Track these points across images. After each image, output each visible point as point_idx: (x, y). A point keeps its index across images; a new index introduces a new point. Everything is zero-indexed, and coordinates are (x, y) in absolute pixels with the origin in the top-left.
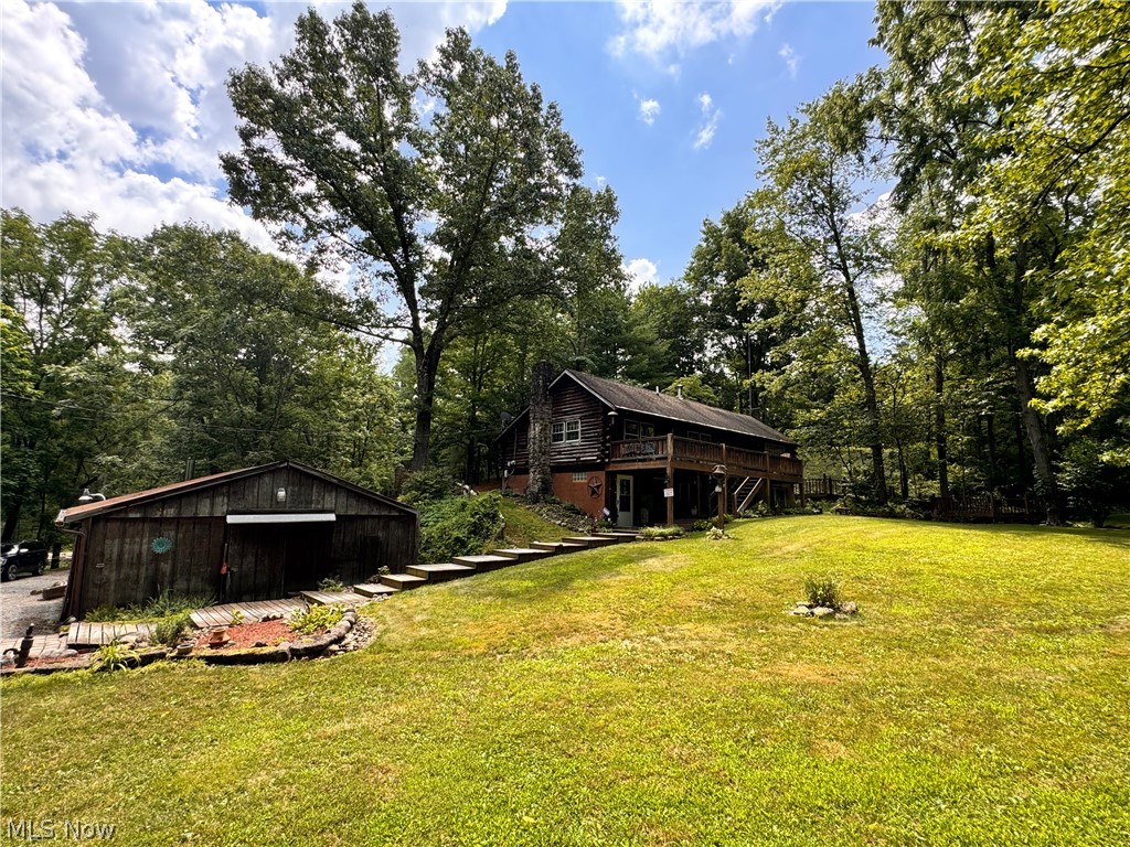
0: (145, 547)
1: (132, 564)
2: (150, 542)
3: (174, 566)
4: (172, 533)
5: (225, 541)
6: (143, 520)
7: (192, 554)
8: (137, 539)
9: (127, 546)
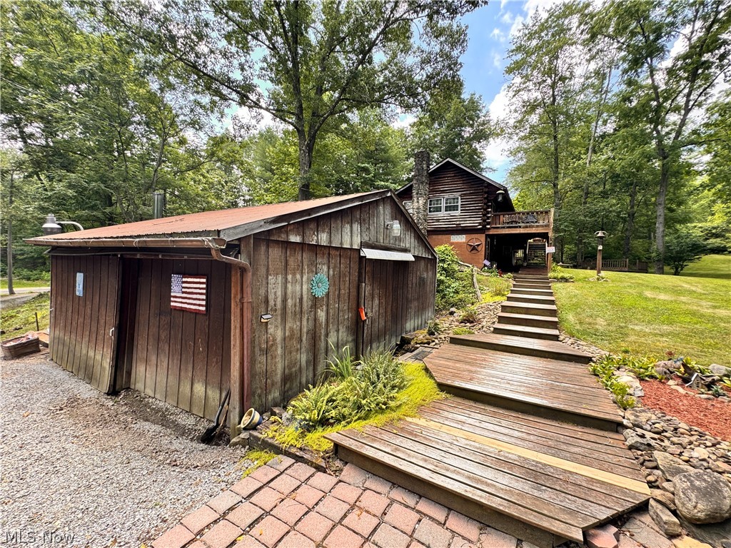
1: (295, 312)
2: (309, 281)
4: (325, 268)
5: (360, 281)
9: (289, 286)
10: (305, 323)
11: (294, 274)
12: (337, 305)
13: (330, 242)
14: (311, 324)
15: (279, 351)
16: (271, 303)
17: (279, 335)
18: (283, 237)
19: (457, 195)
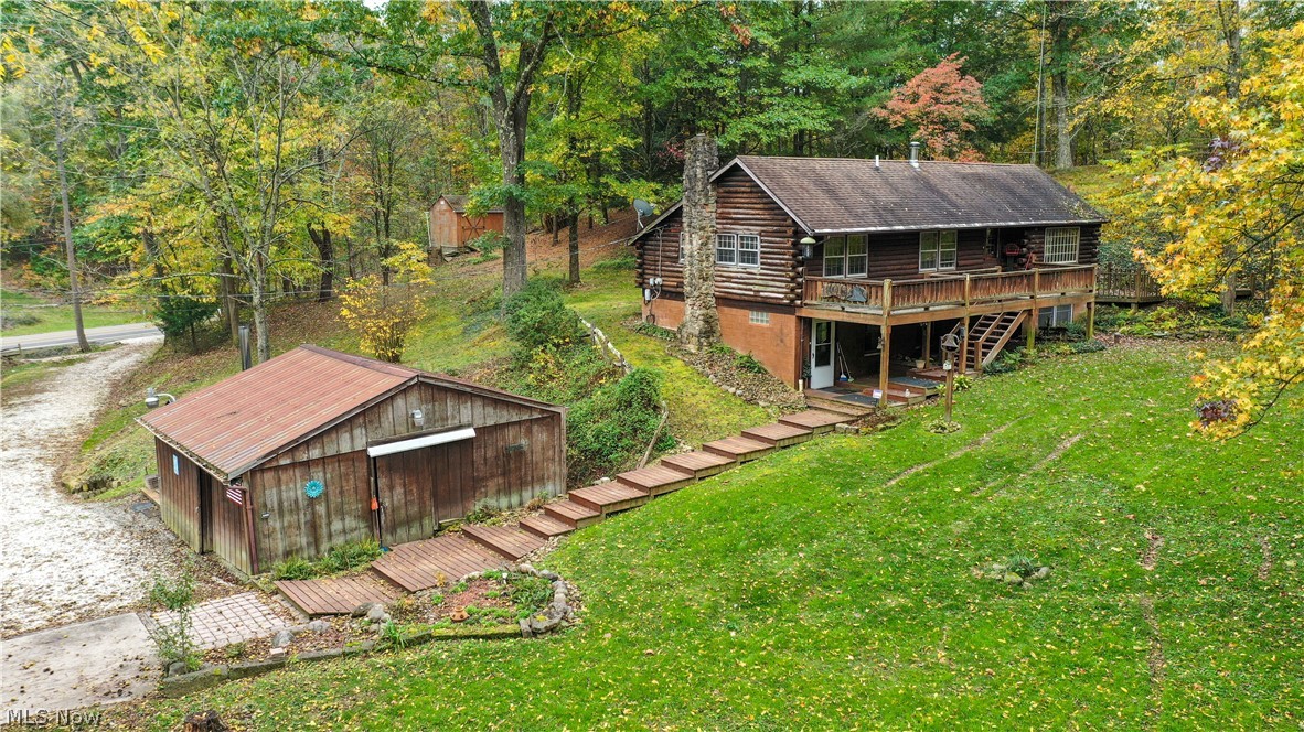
0: (299, 492)
1: (291, 509)
2: (303, 487)
3: (328, 507)
4: (321, 474)
6: (293, 465)
7: (341, 492)
8: (292, 486)
9: (284, 494)
10: (302, 516)
11: (287, 485)
12: (339, 500)
13: (324, 453)
14: (309, 517)
15: (279, 536)
16: (269, 505)
17: (278, 525)
18: (274, 464)
19: (755, 231)
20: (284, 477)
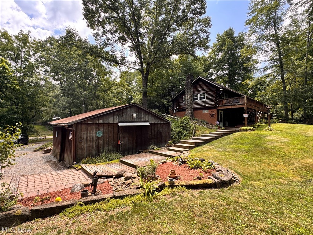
0: (94, 134)
1: (91, 141)
2: (96, 133)
3: (104, 141)
4: (102, 129)
5: (118, 132)
6: (93, 124)
7: (109, 137)
8: (92, 132)
9: (88, 134)
10: (94, 143)
11: (90, 131)
12: (108, 139)
13: (104, 122)
14: (97, 144)
15: (85, 150)
16: (83, 138)
17: (85, 146)
18: (86, 123)
19: (204, 92)
20: (89, 128)
